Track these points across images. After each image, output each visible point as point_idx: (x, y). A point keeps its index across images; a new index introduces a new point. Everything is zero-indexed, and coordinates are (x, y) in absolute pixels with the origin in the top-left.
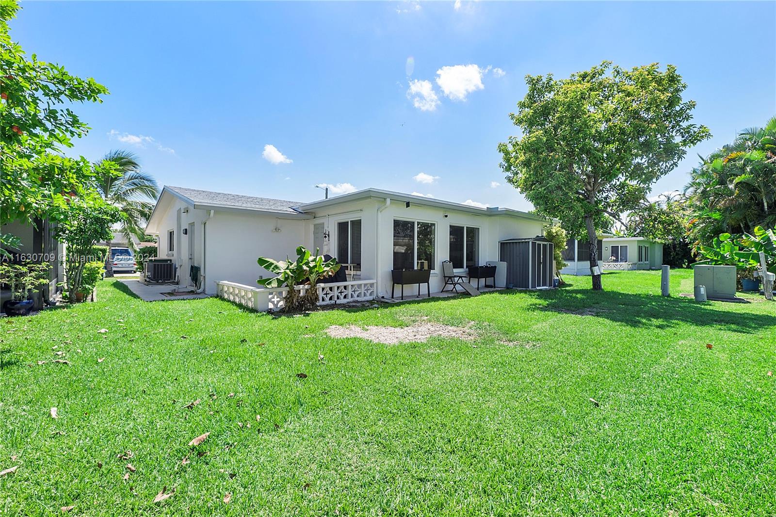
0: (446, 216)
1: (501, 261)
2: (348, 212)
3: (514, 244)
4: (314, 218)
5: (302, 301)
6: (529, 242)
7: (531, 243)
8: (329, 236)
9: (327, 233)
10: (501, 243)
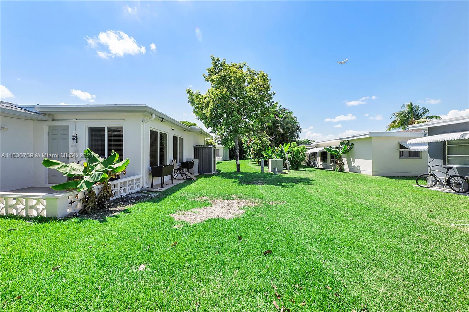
0: (173, 130)
1: (195, 158)
2: (102, 120)
3: (205, 148)
4: (53, 120)
5: (99, 200)
6: (211, 148)
7: (212, 148)
8: (77, 138)
9: (75, 136)
10: (195, 148)
